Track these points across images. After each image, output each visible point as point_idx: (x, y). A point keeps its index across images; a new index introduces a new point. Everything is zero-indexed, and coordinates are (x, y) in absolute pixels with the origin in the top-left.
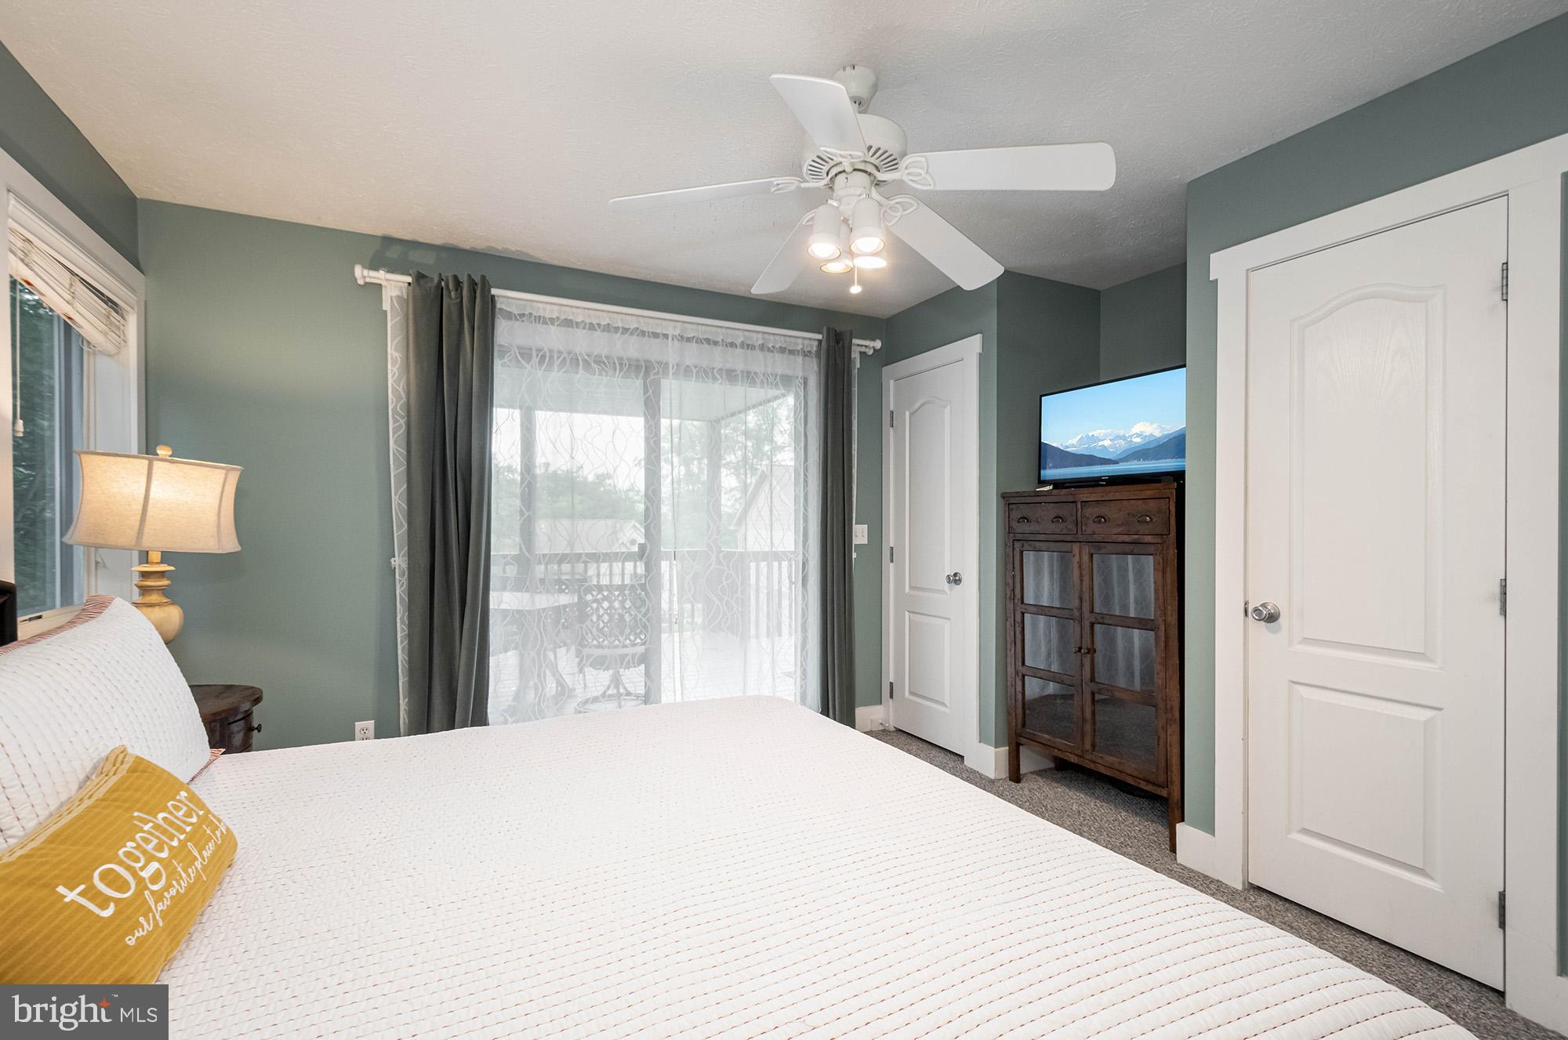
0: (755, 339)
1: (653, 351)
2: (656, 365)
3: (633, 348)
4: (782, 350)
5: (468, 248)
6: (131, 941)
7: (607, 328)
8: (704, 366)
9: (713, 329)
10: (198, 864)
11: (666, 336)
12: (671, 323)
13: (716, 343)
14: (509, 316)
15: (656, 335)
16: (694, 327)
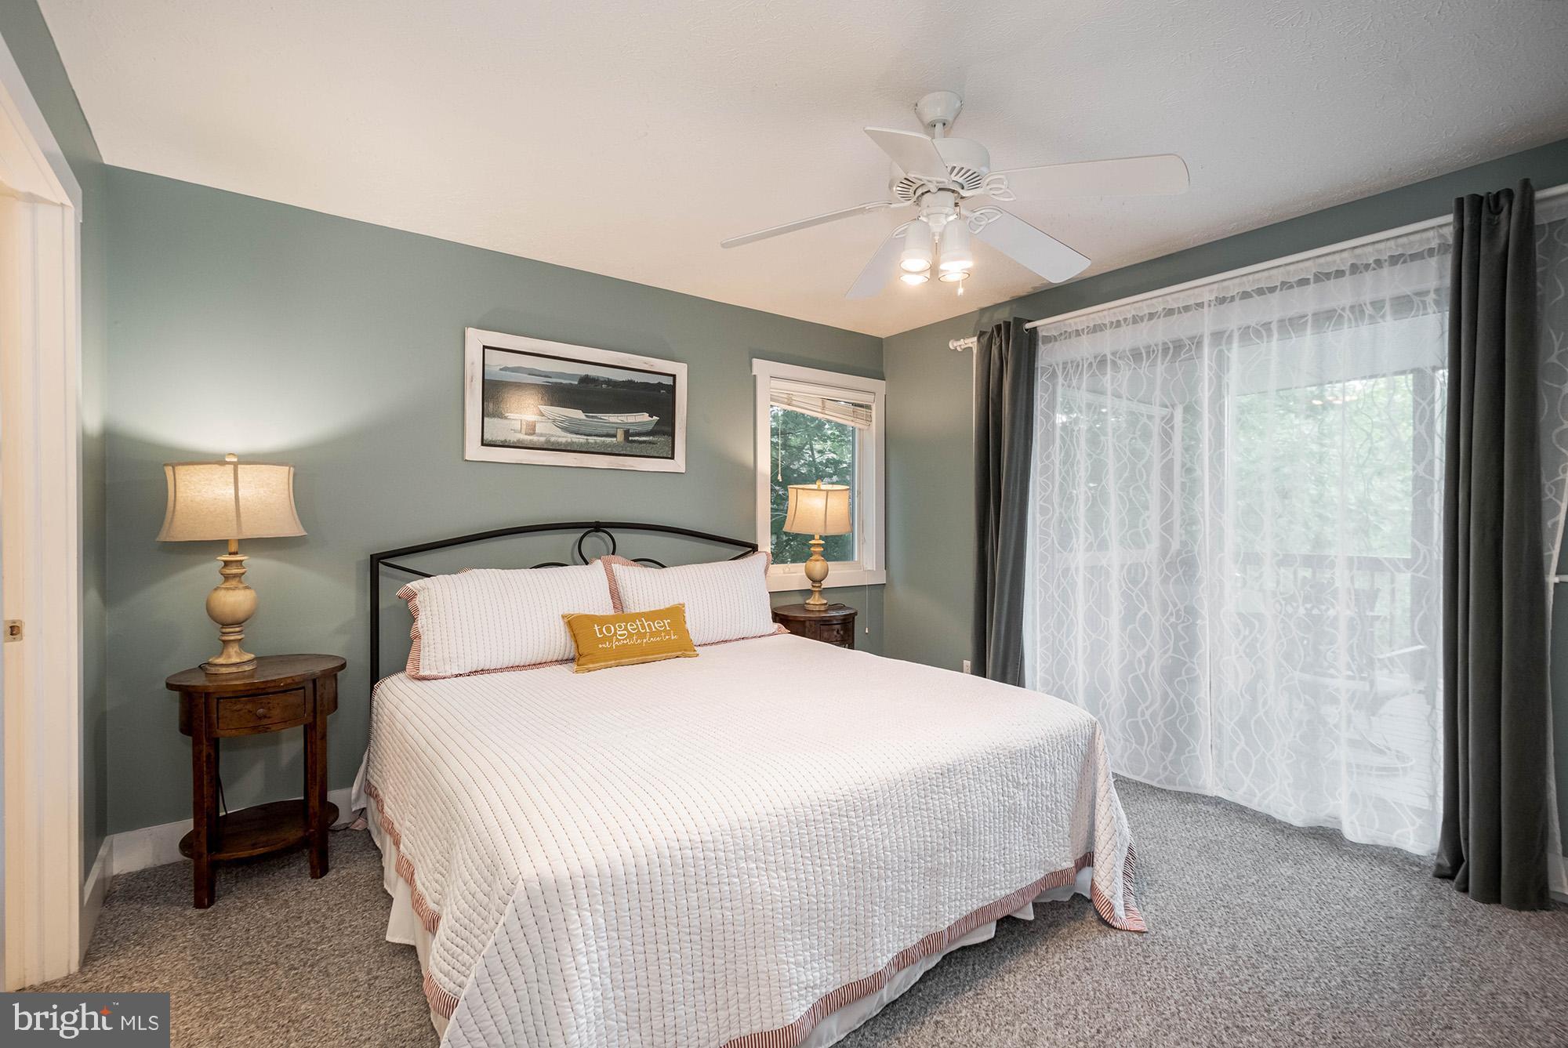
0: (1338, 261)
1: (1180, 328)
2: (1187, 342)
3: (1158, 333)
4: (1394, 260)
5: (1025, 294)
6: (600, 646)
7: (1136, 320)
8: (1253, 325)
9: (1265, 274)
10: (645, 641)
11: (1200, 305)
12: (1204, 288)
13: (1272, 290)
14: (1048, 340)
15: (1187, 308)
16: (1237, 281)
